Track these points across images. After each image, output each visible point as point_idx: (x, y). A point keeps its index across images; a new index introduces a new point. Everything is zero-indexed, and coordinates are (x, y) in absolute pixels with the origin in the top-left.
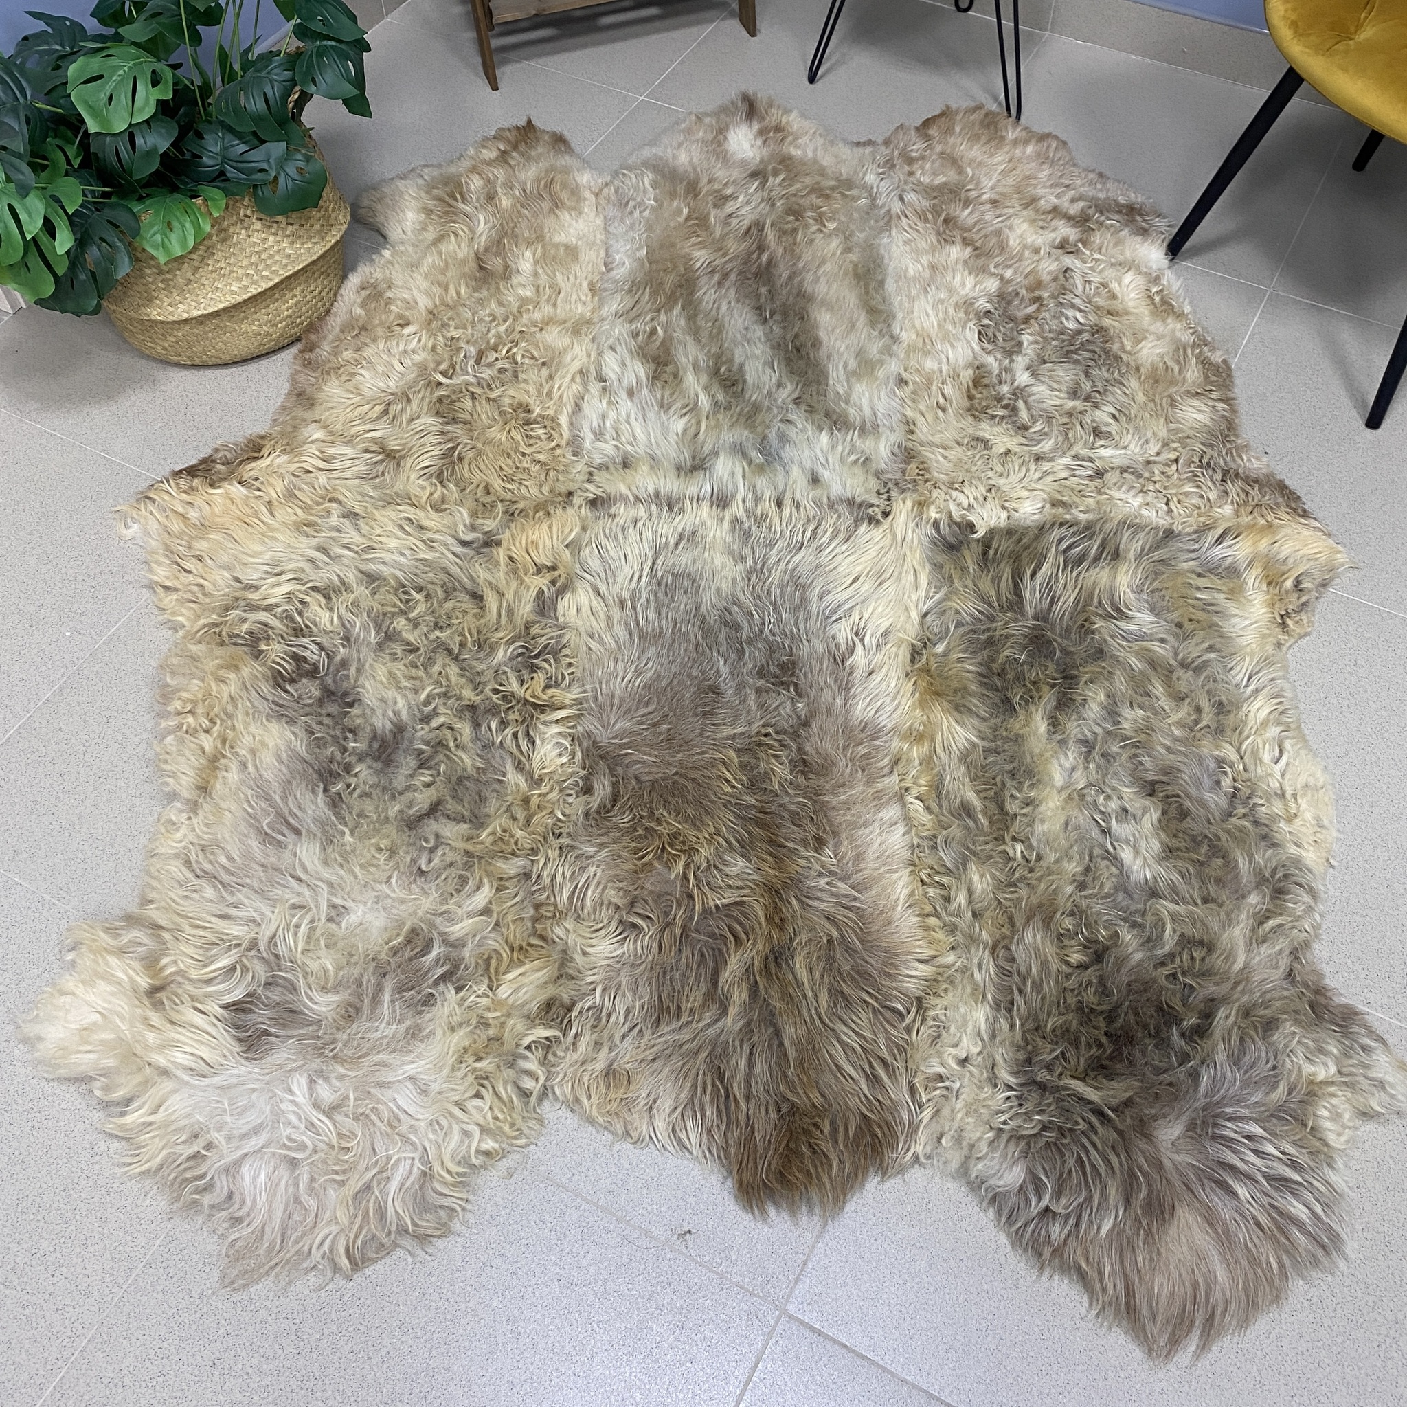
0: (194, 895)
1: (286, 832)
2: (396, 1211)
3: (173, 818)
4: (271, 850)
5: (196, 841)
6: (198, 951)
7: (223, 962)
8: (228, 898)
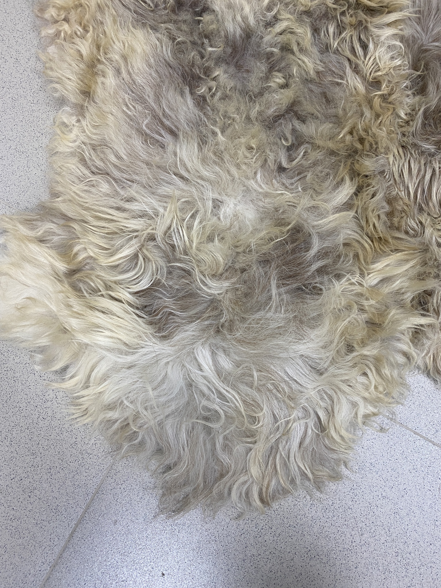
0: (93, 190)
1: (163, 132)
2: (299, 467)
3: (65, 121)
4: (152, 149)
5: (87, 141)
6: (104, 240)
7: (127, 252)
8: (122, 192)
